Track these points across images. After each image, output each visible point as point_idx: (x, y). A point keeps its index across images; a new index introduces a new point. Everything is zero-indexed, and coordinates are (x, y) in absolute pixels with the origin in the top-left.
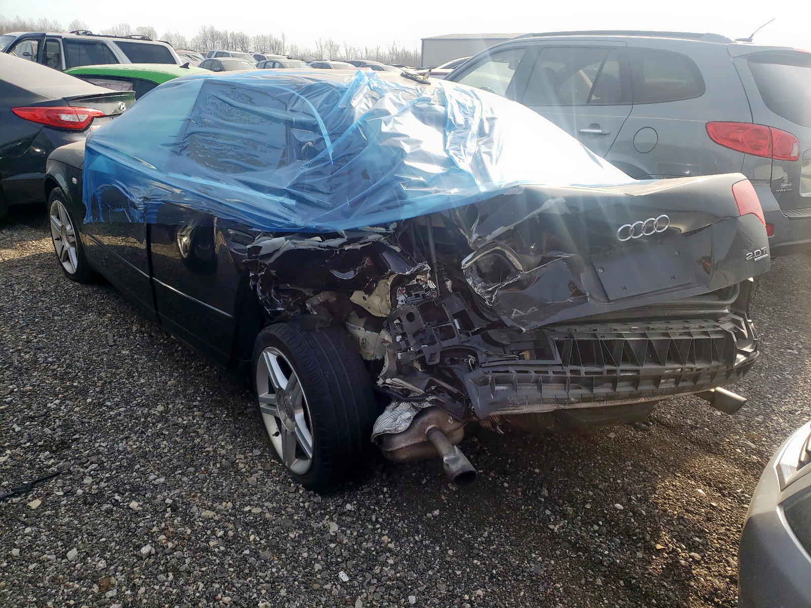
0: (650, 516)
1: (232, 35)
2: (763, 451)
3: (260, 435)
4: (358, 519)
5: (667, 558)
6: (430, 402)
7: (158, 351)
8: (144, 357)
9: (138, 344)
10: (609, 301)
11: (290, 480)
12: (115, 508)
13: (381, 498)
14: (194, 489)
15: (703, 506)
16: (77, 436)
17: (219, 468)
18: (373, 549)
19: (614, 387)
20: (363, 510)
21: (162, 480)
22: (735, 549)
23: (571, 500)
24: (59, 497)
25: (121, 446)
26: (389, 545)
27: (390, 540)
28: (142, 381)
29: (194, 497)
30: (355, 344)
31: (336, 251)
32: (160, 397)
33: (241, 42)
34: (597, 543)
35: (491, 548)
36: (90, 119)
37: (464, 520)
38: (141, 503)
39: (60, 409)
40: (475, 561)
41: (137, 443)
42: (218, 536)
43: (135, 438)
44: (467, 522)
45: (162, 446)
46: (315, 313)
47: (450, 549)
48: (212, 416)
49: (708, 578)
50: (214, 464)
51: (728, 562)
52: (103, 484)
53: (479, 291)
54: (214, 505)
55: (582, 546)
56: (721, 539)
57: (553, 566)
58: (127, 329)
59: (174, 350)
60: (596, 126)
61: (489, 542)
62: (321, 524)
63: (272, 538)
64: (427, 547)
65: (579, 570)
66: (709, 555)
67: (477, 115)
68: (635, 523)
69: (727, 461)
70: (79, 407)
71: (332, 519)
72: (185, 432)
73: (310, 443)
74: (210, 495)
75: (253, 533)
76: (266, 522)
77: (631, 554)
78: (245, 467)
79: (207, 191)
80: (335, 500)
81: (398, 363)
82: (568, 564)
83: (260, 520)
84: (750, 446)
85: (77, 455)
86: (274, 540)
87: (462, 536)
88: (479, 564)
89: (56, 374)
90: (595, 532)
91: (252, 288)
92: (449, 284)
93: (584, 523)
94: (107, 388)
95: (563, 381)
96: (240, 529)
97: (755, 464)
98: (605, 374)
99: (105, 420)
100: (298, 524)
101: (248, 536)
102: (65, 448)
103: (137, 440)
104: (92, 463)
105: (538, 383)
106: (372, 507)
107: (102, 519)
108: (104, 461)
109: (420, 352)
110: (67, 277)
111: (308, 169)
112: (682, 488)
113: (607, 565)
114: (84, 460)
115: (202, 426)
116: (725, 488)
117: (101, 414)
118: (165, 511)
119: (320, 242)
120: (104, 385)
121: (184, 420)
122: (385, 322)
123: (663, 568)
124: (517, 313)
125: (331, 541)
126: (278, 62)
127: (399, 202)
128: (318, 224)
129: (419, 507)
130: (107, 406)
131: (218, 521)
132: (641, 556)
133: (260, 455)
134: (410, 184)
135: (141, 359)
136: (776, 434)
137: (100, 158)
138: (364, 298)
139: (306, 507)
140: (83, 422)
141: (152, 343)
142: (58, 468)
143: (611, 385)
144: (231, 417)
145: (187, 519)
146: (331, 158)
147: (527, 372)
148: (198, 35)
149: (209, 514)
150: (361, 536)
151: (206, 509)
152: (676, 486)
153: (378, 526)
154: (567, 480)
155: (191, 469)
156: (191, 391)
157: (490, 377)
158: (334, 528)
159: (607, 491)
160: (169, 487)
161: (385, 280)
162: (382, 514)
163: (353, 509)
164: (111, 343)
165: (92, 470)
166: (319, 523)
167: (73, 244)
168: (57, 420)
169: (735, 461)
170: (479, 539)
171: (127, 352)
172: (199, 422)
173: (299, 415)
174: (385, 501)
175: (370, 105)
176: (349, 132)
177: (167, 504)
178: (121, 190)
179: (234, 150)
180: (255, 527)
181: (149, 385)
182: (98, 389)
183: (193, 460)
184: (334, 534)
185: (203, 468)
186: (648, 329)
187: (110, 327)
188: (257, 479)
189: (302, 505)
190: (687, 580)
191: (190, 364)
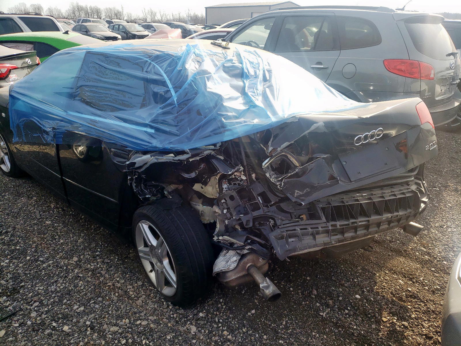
0: (376, 301)
1: (91, 7)
2: (431, 252)
3: (140, 271)
4: (207, 322)
5: (389, 327)
6: (248, 249)
7: (69, 220)
8: (61, 224)
9: (56, 216)
10: (351, 181)
11: (162, 300)
12: (53, 332)
13: (220, 306)
14: (103, 312)
15: (404, 291)
16: (23, 284)
17: (117, 296)
18: (219, 341)
19: (356, 232)
20: (210, 316)
21: (82, 308)
22: (425, 317)
23: (330, 295)
24: (16, 327)
25: (53, 288)
26: (228, 337)
27: (228, 333)
28: (62, 241)
29: (104, 318)
30: (197, 215)
31: (184, 162)
32: (74, 251)
33: (97, 12)
34: (349, 322)
35: (289, 331)
36: (8, 71)
37: (270, 314)
38: (70, 327)
39: (10, 266)
40: (280, 341)
41: (63, 284)
42: (123, 343)
43: (61, 281)
44: (272, 316)
45: (80, 285)
46: (171, 197)
47: (264, 335)
48: (109, 261)
49: (414, 337)
50: (114, 294)
51: (422, 325)
52: (44, 316)
53: (274, 180)
54: (118, 322)
55: (341, 325)
56: (417, 311)
57: (326, 339)
58: (48, 207)
59: (79, 218)
60: (319, 63)
61: (287, 328)
62: (185, 327)
63: (157, 341)
64: (251, 335)
65: (341, 340)
66: (412, 322)
67: (261, 68)
68: (368, 306)
69: (412, 261)
70: (22, 263)
71: (191, 324)
72: (93, 274)
73: (175, 279)
74: (114, 315)
75: (144, 339)
76: (151, 330)
77: (369, 326)
78: (133, 294)
79: (95, 123)
80: (192, 311)
81: (226, 226)
82: (334, 336)
83: (148, 329)
84: (423, 250)
85: (24, 297)
86: (158, 342)
87: (270, 325)
88: (283, 342)
89: (4, 242)
90: (346, 314)
91: (129, 184)
92: (254, 176)
93: (340, 309)
94: (39, 248)
95: (327, 232)
96: (136, 337)
97: (427, 261)
98: (351, 225)
99: (41, 271)
100: (171, 329)
101: (142, 341)
102: (16, 293)
103: (63, 283)
104: (35, 302)
105: (314, 235)
106: (215, 313)
107: (46, 340)
108: (43, 299)
109: (240, 219)
110: (4, 174)
111: (162, 111)
112: (391, 281)
113: (357, 336)
114: (29, 300)
115: (103, 269)
116: (414, 278)
117: (38, 266)
118: (86, 330)
119: (174, 157)
120: (37, 246)
121: (92, 266)
122: (215, 201)
123: (387, 334)
124: (298, 193)
125: (193, 339)
126: (121, 25)
127: (222, 130)
128: (172, 146)
129: (243, 309)
130: (40, 261)
131: (122, 333)
132: (374, 327)
133: (142, 285)
134: (227, 117)
135: (59, 226)
136: (436, 241)
137: (20, 101)
138: (202, 187)
139: (175, 317)
140: (26, 274)
141: (65, 215)
142: (13, 307)
143: (354, 230)
144: (121, 260)
145: (101, 334)
146: (176, 102)
147: (306, 229)
148: (70, 8)
149: (115, 329)
150: (211, 333)
151: (113, 326)
152: (387, 280)
153: (220, 325)
154: (326, 283)
155: (100, 299)
156: (93, 245)
157: (285, 234)
158: (194, 329)
159: (350, 287)
160: (87, 313)
161: (215, 177)
162: (221, 316)
163: (204, 316)
164: (39, 217)
165: (35, 307)
166: (184, 327)
167: (6, 154)
168: (8, 274)
169: (416, 260)
170: (281, 327)
171: (50, 222)
172: (101, 266)
173: (166, 262)
174: (222, 308)
175: (197, 67)
176: (186, 85)
177: (87, 325)
178: (36, 122)
179: (110, 97)
180: (145, 335)
181: (66, 244)
182: (33, 250)
183: (100, 293)
184: (194, 334)
185: (107, 298)
186: (372, 194)
187: (36, 206)
188: (142, 301)
189: (172, 316)
190: (402, 340)
191: (90, 227)
